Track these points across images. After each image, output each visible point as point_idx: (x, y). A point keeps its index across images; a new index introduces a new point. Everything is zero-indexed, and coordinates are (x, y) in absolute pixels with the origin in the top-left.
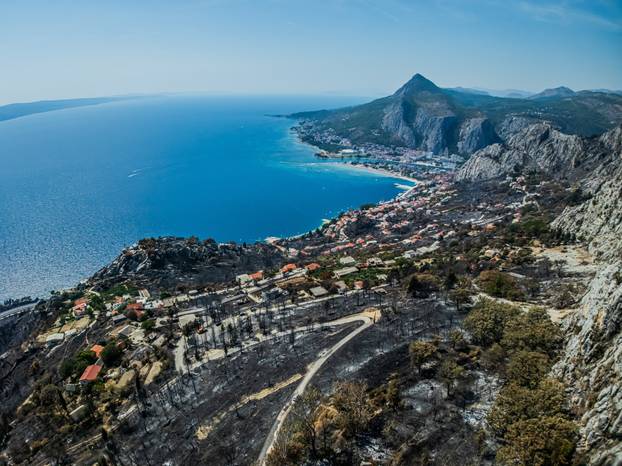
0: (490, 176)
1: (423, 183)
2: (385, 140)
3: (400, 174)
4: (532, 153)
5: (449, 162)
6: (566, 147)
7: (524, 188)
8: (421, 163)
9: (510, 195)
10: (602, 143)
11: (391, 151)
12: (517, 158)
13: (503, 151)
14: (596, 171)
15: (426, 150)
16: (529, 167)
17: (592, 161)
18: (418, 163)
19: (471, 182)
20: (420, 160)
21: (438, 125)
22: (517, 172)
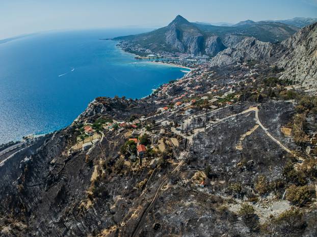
0: (228, 64)
1: (193, 69)
2: (168, 49)
3: (181, 66)
4: (247, 51)
5: (203, 59)
6: (264, 48)
7: (248, 67)
8: (190, 60)
9: (243, 71)
10: (282, 45)
11: (173, 54)
12: (240, 54)
13: (233, 52)
14: (282, 58)
15: (190, 53)
16: (247, 58)
17: (279, 53)
18: (188, 60)
19: (218, 67)
20: (188, 58)
21: (195, 40)
22: (242, 61)
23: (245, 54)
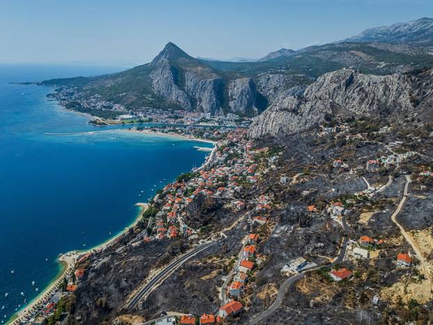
0: (295, 130)
2: (159, 103)
3: (193, 136)
4: (339, 100)
8: (205, 124)
11: (170, 114)
12: (322, 107)
13: (300, 103)
15: (203, 111)
16: (342, 115)
18: (201, 124)
19: (274, 137)
20: (202, 121)
21: (210, 87)
22: (330, 120)
23: (333, 105)
